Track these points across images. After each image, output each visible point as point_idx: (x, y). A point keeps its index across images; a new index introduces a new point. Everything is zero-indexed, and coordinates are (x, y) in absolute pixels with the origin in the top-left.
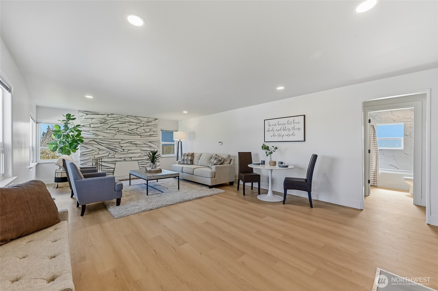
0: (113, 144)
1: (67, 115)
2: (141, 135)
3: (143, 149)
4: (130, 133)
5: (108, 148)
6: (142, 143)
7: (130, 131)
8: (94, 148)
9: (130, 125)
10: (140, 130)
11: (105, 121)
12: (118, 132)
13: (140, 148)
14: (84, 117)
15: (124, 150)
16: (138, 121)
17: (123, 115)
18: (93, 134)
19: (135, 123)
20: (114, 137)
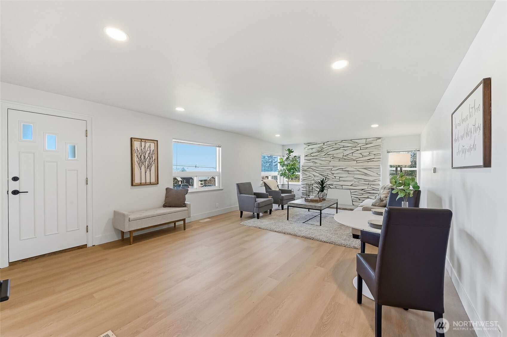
0: (325, 171)
1: (288, 150)
2: (357, 161)
3: (356, 176)
4: (344, 159)
5: (321, 175)
6: (355, 170)
7: (344, 157)
8: (311, 175)
9: (345, 150)
10: (357, 155)
11: (322, 150)
12: (333, 159)
13: (353, 175)
14: (307, 149)
15: (335, 177)
16: (353, 145)
17: (337, 141)
18: (312, 162)
19: (350, 147)
20: (329, 164)
